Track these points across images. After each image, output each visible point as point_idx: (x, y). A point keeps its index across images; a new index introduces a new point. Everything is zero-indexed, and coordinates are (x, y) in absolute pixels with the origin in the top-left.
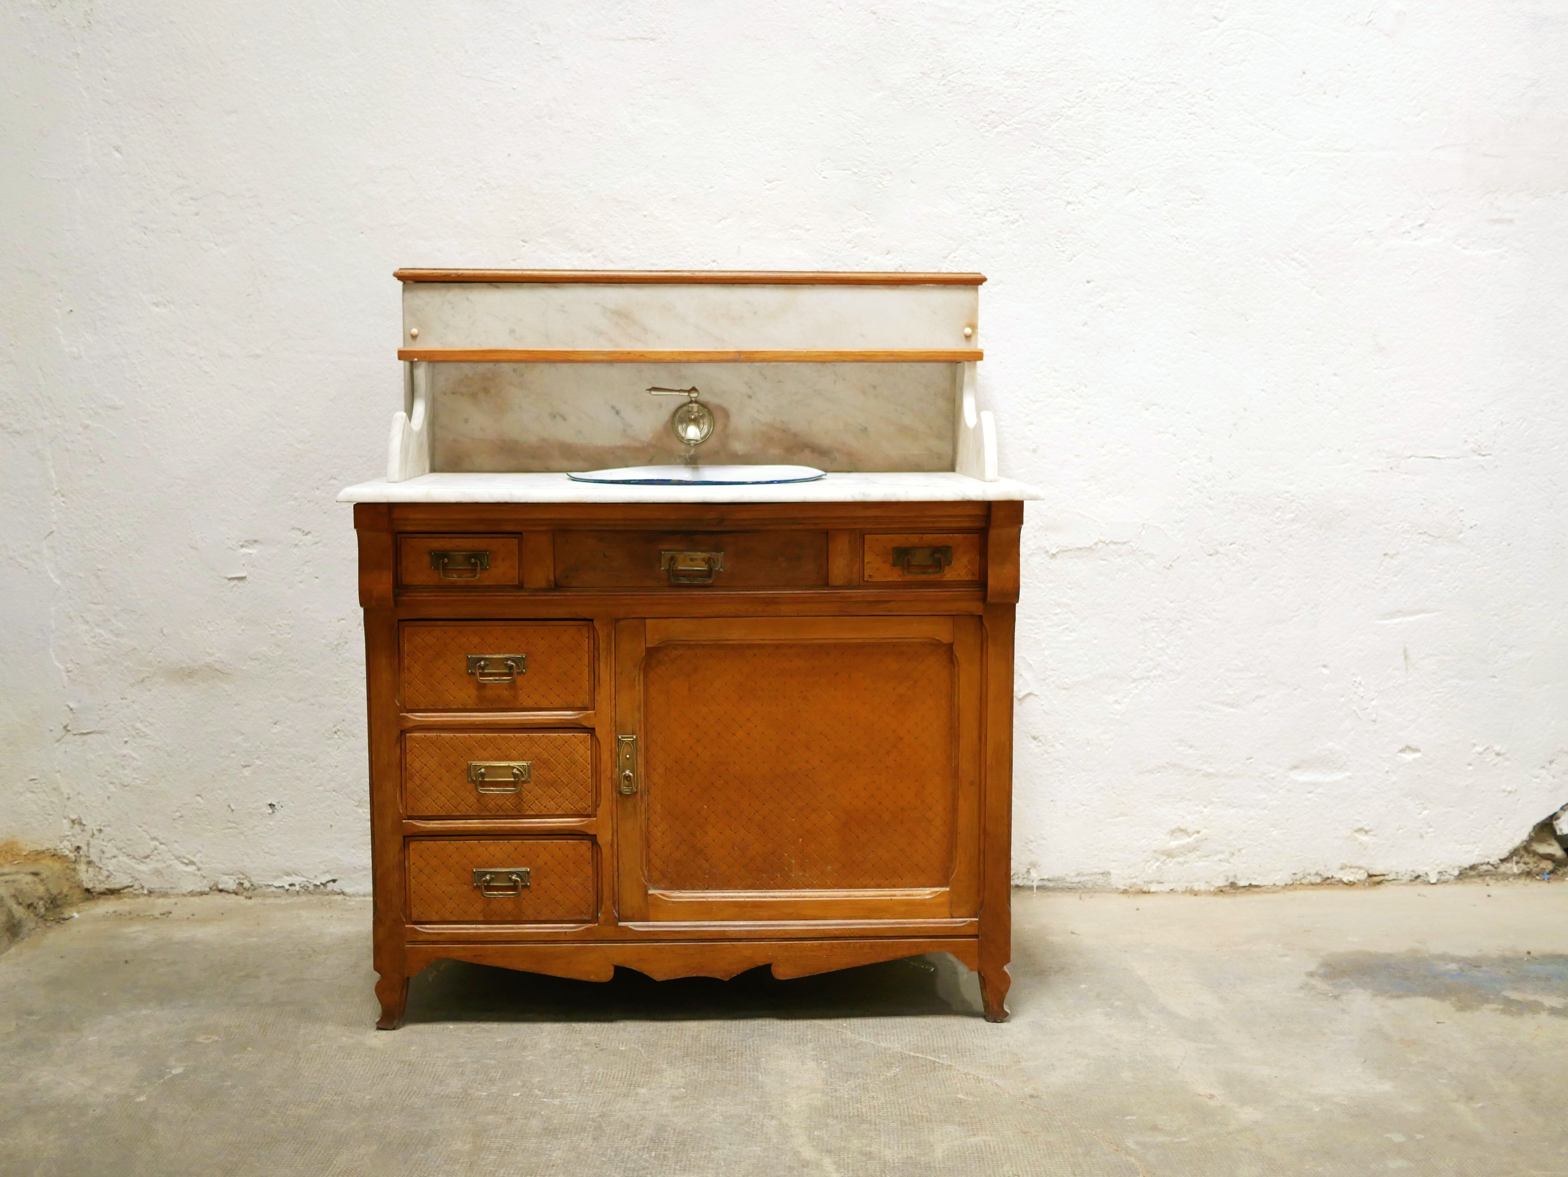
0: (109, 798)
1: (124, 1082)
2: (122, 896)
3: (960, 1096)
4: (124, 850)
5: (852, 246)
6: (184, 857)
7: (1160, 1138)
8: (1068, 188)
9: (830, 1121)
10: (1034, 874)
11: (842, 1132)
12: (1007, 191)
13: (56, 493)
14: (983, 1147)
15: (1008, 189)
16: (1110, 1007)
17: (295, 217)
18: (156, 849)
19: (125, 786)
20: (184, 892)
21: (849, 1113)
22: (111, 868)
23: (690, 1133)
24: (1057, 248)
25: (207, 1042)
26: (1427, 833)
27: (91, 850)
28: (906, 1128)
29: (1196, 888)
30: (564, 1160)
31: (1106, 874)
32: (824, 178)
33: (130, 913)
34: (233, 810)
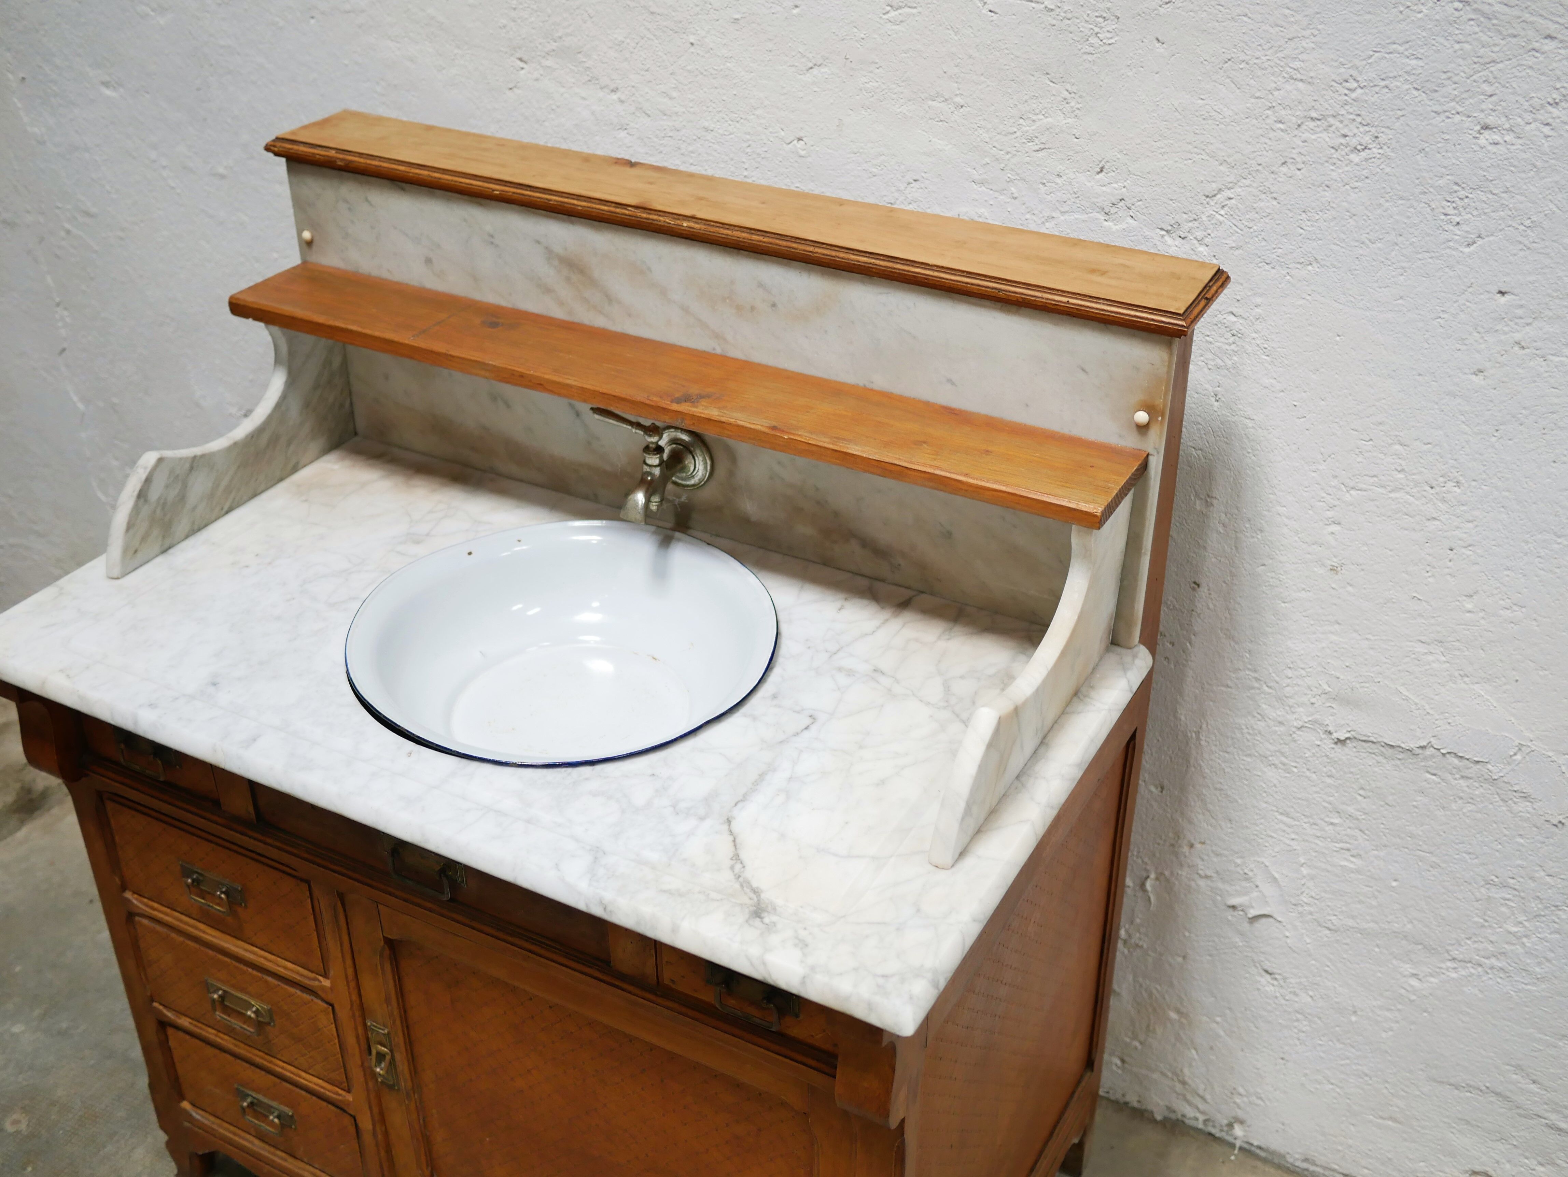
5: (1037, 148)
8: (1489, 95)
10: (1238, 1131)
12: (1352, 85)
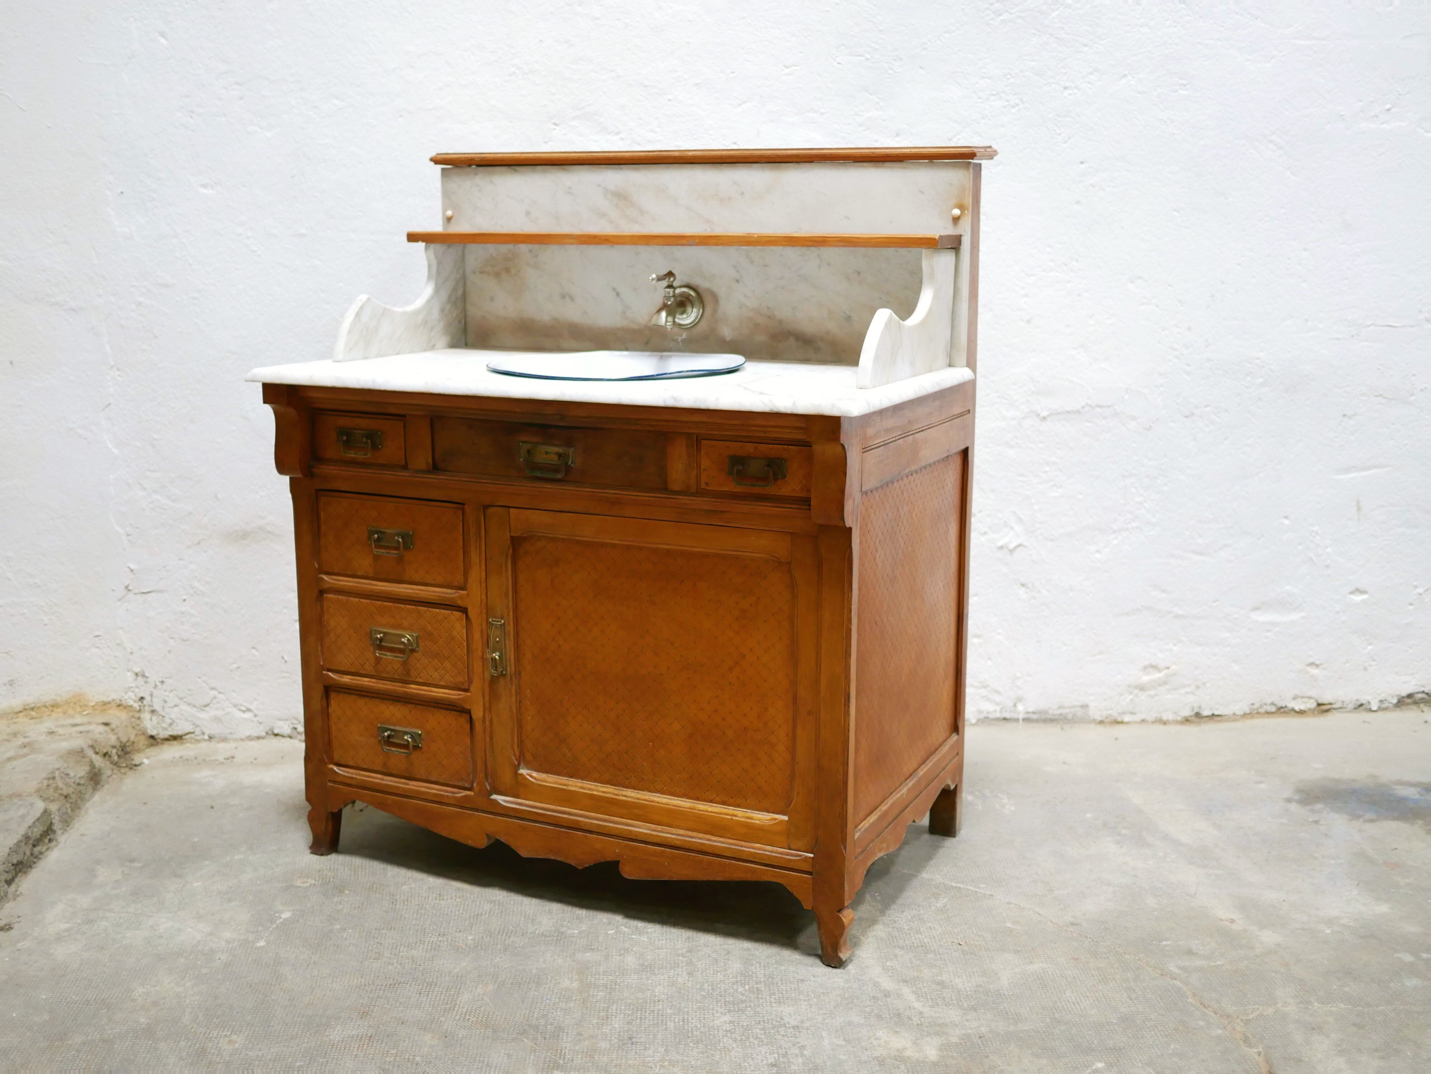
0: (169, 652)
1: (240, 927)
2: (184, 741)
3: (1008, 925)
4: (185, 700)
6: (241, 705)
7: (1198, 963)
8: (1065, 74)
9: (897, 951)
10: (1020, 708)
11: (912, 963)
12: (1009, 77)
13: (112, 367)
14: (1042, 974)
15: (1010, 74)
16: (1119, 835)
17: (336, 102)
18: (215, 698)
19: (184, 641)
20: (243, 737)
21: (913, 943)
22: (173, 716)
23: (775, 966)
24: (1054, 130)
25: (305, 885)
26: (1371, 666)
27: (155, 700)
28: (968, 957)
29: (1165, 718)
30: (667, 995)
31: (1085, 707)
32: (839, 63)
33: (196, 758)
34: (286, 662)
